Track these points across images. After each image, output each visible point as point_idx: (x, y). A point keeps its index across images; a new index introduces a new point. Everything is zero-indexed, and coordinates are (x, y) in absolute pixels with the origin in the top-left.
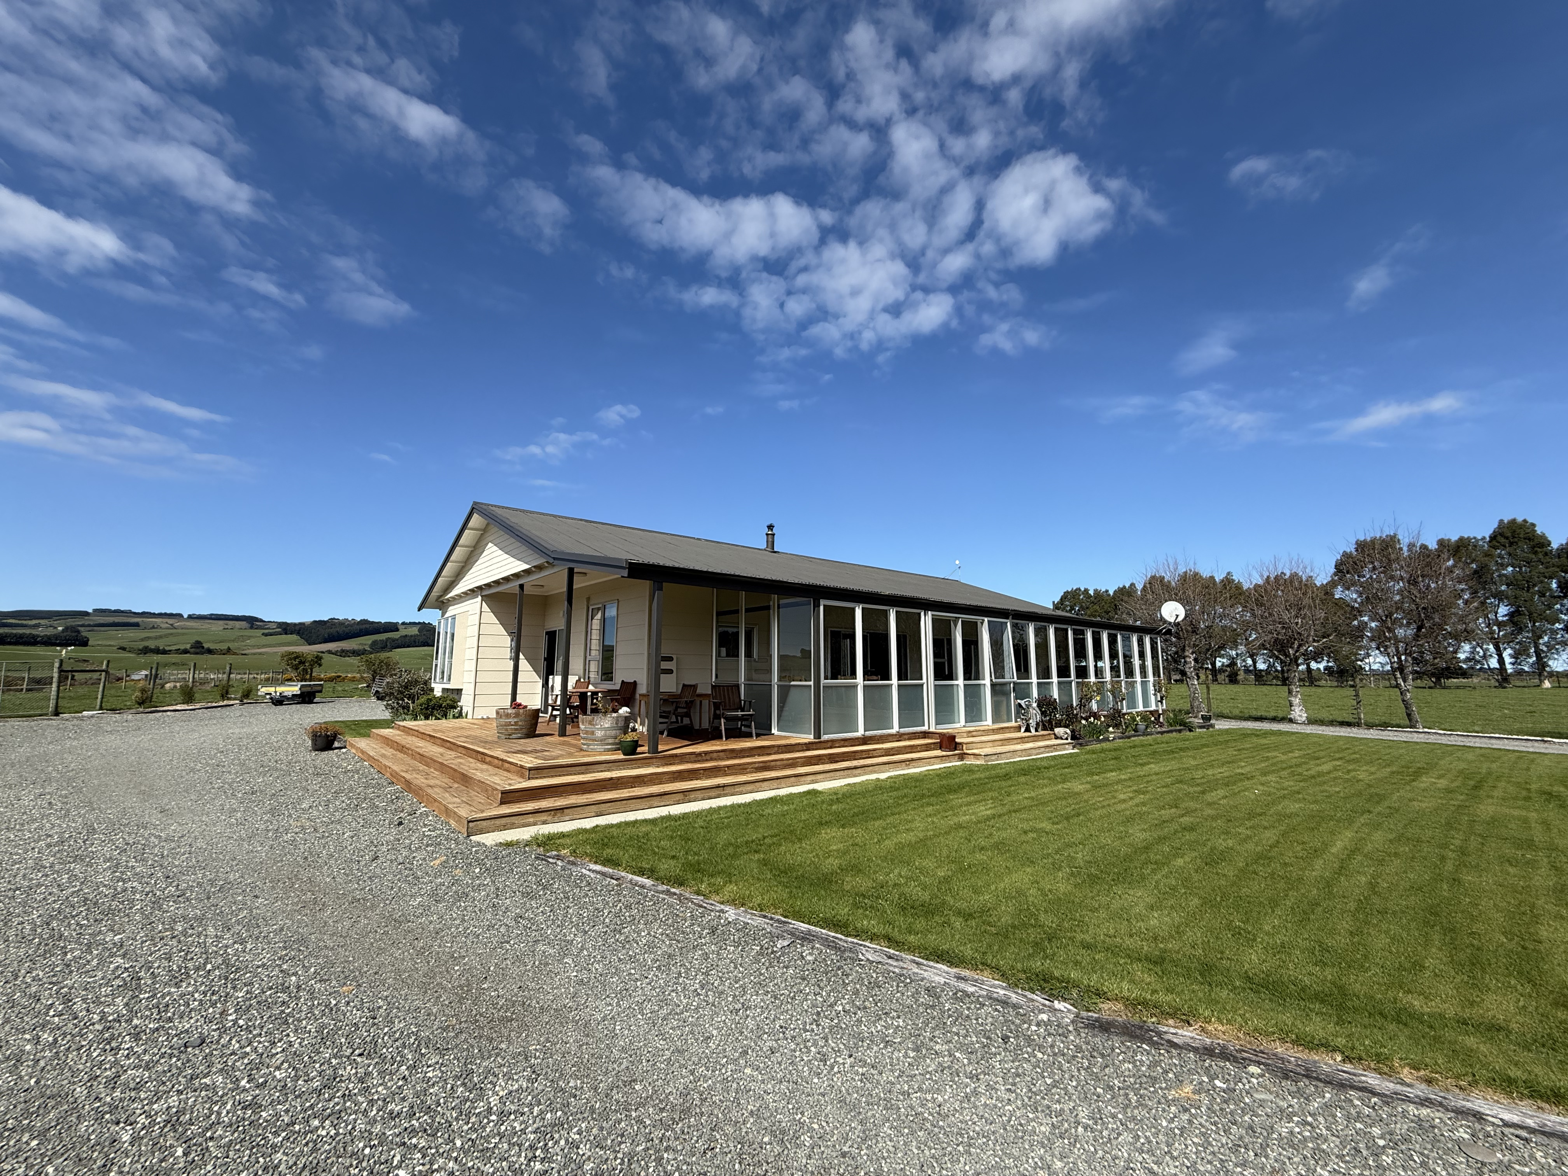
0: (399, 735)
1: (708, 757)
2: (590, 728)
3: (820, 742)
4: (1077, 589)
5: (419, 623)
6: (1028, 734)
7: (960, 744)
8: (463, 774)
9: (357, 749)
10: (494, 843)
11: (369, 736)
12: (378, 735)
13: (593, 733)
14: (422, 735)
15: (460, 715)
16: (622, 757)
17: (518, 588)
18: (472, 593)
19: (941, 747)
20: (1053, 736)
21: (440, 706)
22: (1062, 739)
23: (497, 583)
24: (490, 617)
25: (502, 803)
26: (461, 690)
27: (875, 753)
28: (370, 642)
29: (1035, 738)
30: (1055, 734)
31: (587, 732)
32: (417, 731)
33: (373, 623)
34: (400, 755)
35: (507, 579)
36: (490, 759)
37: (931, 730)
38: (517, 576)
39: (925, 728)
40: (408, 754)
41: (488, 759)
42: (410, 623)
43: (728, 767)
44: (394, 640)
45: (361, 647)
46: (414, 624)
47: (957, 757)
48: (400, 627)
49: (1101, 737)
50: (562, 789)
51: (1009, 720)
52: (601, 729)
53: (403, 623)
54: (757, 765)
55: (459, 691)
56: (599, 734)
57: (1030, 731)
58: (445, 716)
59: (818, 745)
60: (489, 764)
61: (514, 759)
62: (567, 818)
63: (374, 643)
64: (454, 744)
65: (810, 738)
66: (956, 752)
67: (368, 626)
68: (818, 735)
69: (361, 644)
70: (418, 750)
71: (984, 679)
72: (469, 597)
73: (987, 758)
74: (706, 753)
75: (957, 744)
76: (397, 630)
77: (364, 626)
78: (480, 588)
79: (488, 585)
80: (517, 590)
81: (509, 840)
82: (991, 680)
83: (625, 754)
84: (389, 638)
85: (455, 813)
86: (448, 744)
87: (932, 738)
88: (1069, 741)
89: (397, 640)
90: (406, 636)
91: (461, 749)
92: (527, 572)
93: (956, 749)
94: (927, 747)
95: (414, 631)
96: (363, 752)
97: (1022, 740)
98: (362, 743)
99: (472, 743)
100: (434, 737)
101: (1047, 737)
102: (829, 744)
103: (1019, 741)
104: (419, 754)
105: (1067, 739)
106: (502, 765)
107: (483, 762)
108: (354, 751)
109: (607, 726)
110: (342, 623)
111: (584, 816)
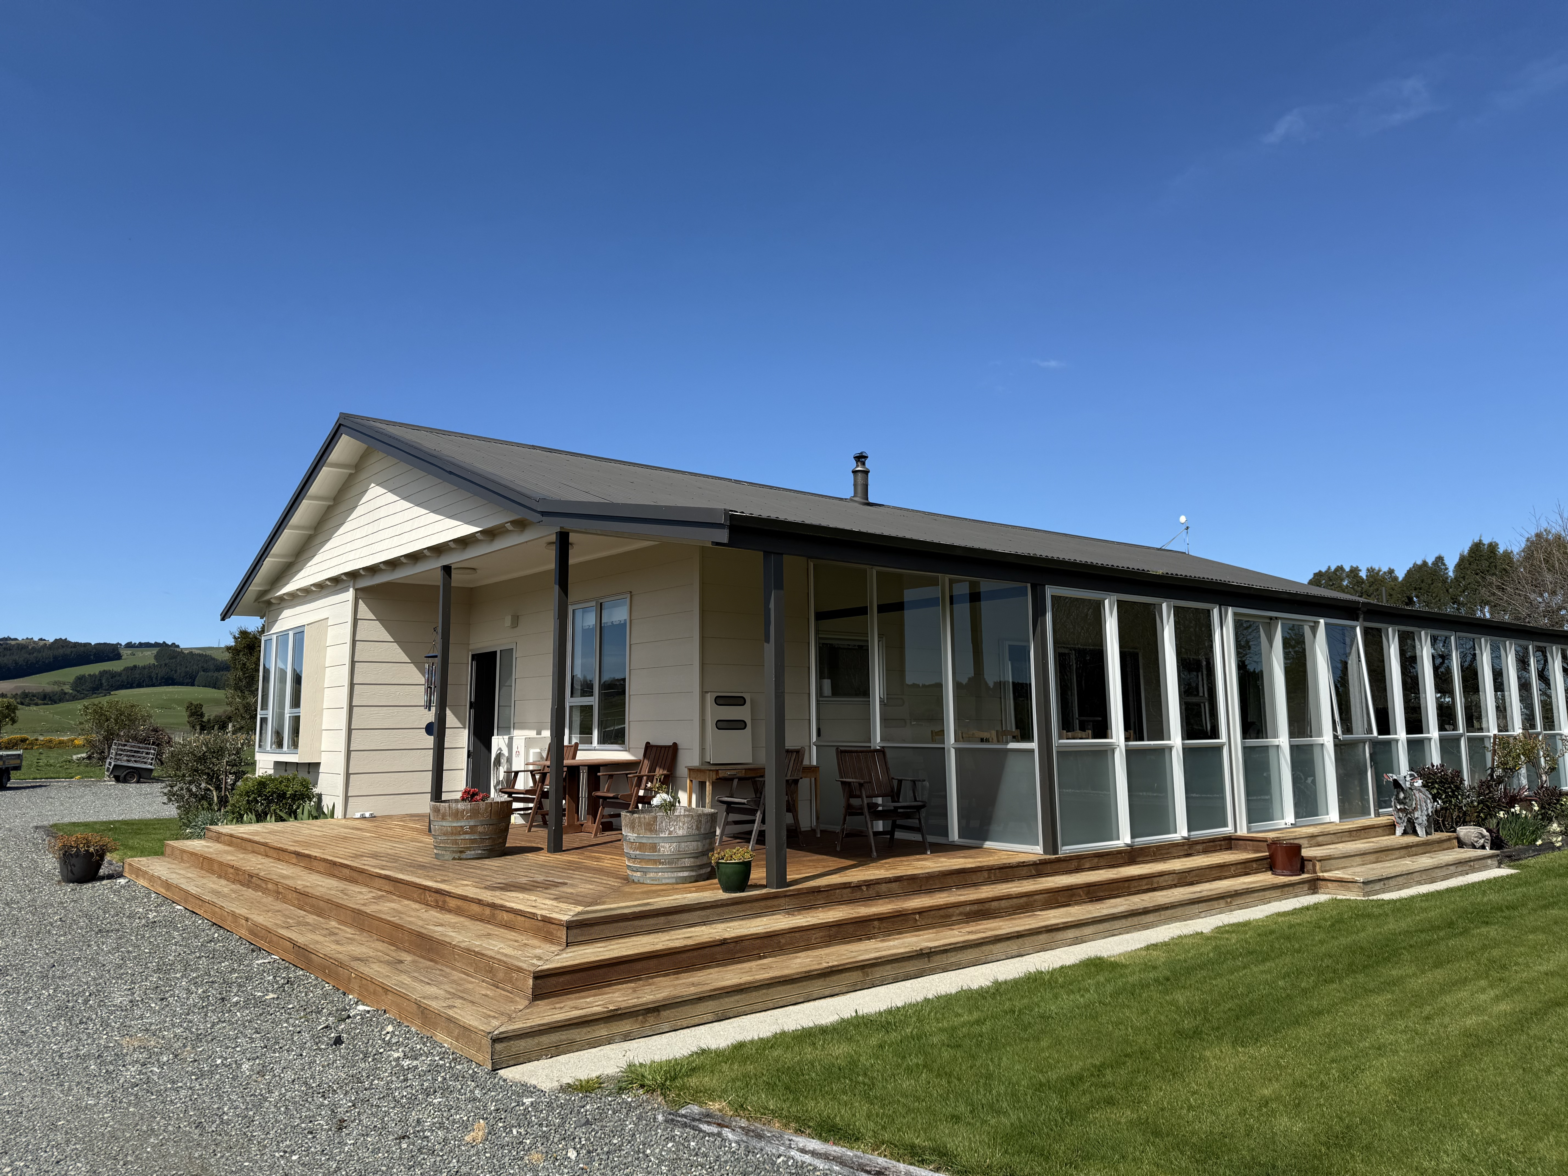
0: (227, 852)
1: (872, 892)
2: (647, 838)
3: (1059, 860)
4: (1337, 569)
5: (157, 645)
6: (1410, 839)
7: (1310, 860)
8: (420, 935)
9: (152, 878)
10: (556, 1085)
11: (162, 854)
12: (183, 851)
13: (654, 847)
14: (279, 853)
15: (318, 813)
16: (722, 895)
17: (440, 574)
18: (336, 583)
19: (1270, 865)
20: (1455, 842)
21: (282, 796)
22: (1474, 847)
23: (393, 564)
24: (373, 629)
25: (538, 995)
26: (318, 765)
27: (1162, 881)
28: (71, 679)
29: (1426, 847)
30: (1458, 839)
31: (642, 846)
32: (265, 845)
33: (76, 645)
34: (249, 893)
35: (415, 557)
36: (460, 903)
37: (1239, 833)
38: (438, 550)
39: (1229, 830)
40: (265, 891)
41: (452, 903)
42: (141, 645)
43: (921, 912)
44: (113, 675)
45: (56, 688)
46: (148, 645)
47: (1306, 886)
48: (125, 653)
49: (1539, 842)
50: (639, 966)
51: (1365, 812)
52: (670, 839)
53: (129, 645)
54: (968, 908)
55: (313, 767)
56: (667, 849)
57: (1415, 833)
58: (293, 814)
59: (1056, 866)
60: (458, 912)
61: (517, 901)
62: (666, 1027)
63: (80, 680)
64: (362, 872)
65: (1035, 851)
66: (1305, 876)
67: (68, 651)
68: (1051, 845)
69: (55, 683)
70: (287, 882)
71: (1320, 735)
72: (324, 592)
73: (1368, 888)
74: (869, 884)
75: (1303, 860)
76: (118, 657)
77: (61, 651)
78: (353, 575)
79: (372, 570)
80: (438, 579)
81: (583, 1076)
82: (1335, 737)
83: (726, 890)
84: (105, 672)
85: (450, 1019)
86: (347, 871)
87: (1245, 850)
88: (1488, 851)
89: (120, 674)
90: (135, 666)
91: (378, 882)
92: (463, 542)
93: (1302, 871)
94: (1245, 868)
95: (147, 658)
96: (167, 885)
97: (1407, 850)
98: (159, 867)
99: (401, 871)
100: (309, 856)
101: (1446, 845)
102: (1074, 864)
103: (1403, 852)
104: (296, 891)
105: (1483, 847)
106: (493, 916)
107: (443, 908)
108: (142, 882)
109: (680, 833)
110: (24, 647)
111: (696, 1020)
